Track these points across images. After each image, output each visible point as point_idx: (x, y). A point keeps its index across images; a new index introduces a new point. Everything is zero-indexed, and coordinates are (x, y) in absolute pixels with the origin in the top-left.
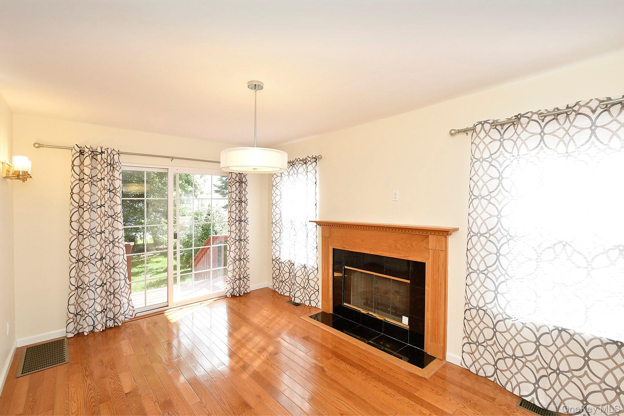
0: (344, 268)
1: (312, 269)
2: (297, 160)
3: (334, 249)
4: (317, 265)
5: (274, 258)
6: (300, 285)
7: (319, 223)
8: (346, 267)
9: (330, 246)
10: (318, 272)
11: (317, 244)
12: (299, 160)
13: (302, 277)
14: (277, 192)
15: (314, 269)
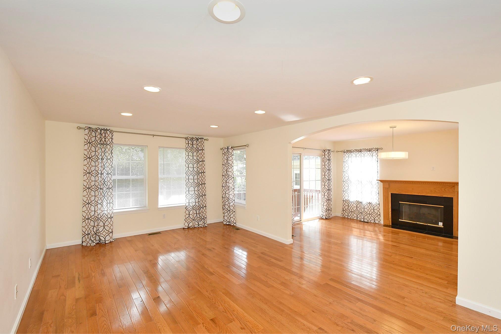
0: (399, 203)
1: (376, 204)
2: (364, 149)
3: (391, 193)
4: (379, 202)
5: (344, 200)
6: (367, 213)
7: (381, 181)
8: (400, 202)
9: (389, 192)
10: (379, 206)
11: (378, 191)
12: (365, 149)
13: (368, 208)
14: (347, 165)
15: (377, 204)
